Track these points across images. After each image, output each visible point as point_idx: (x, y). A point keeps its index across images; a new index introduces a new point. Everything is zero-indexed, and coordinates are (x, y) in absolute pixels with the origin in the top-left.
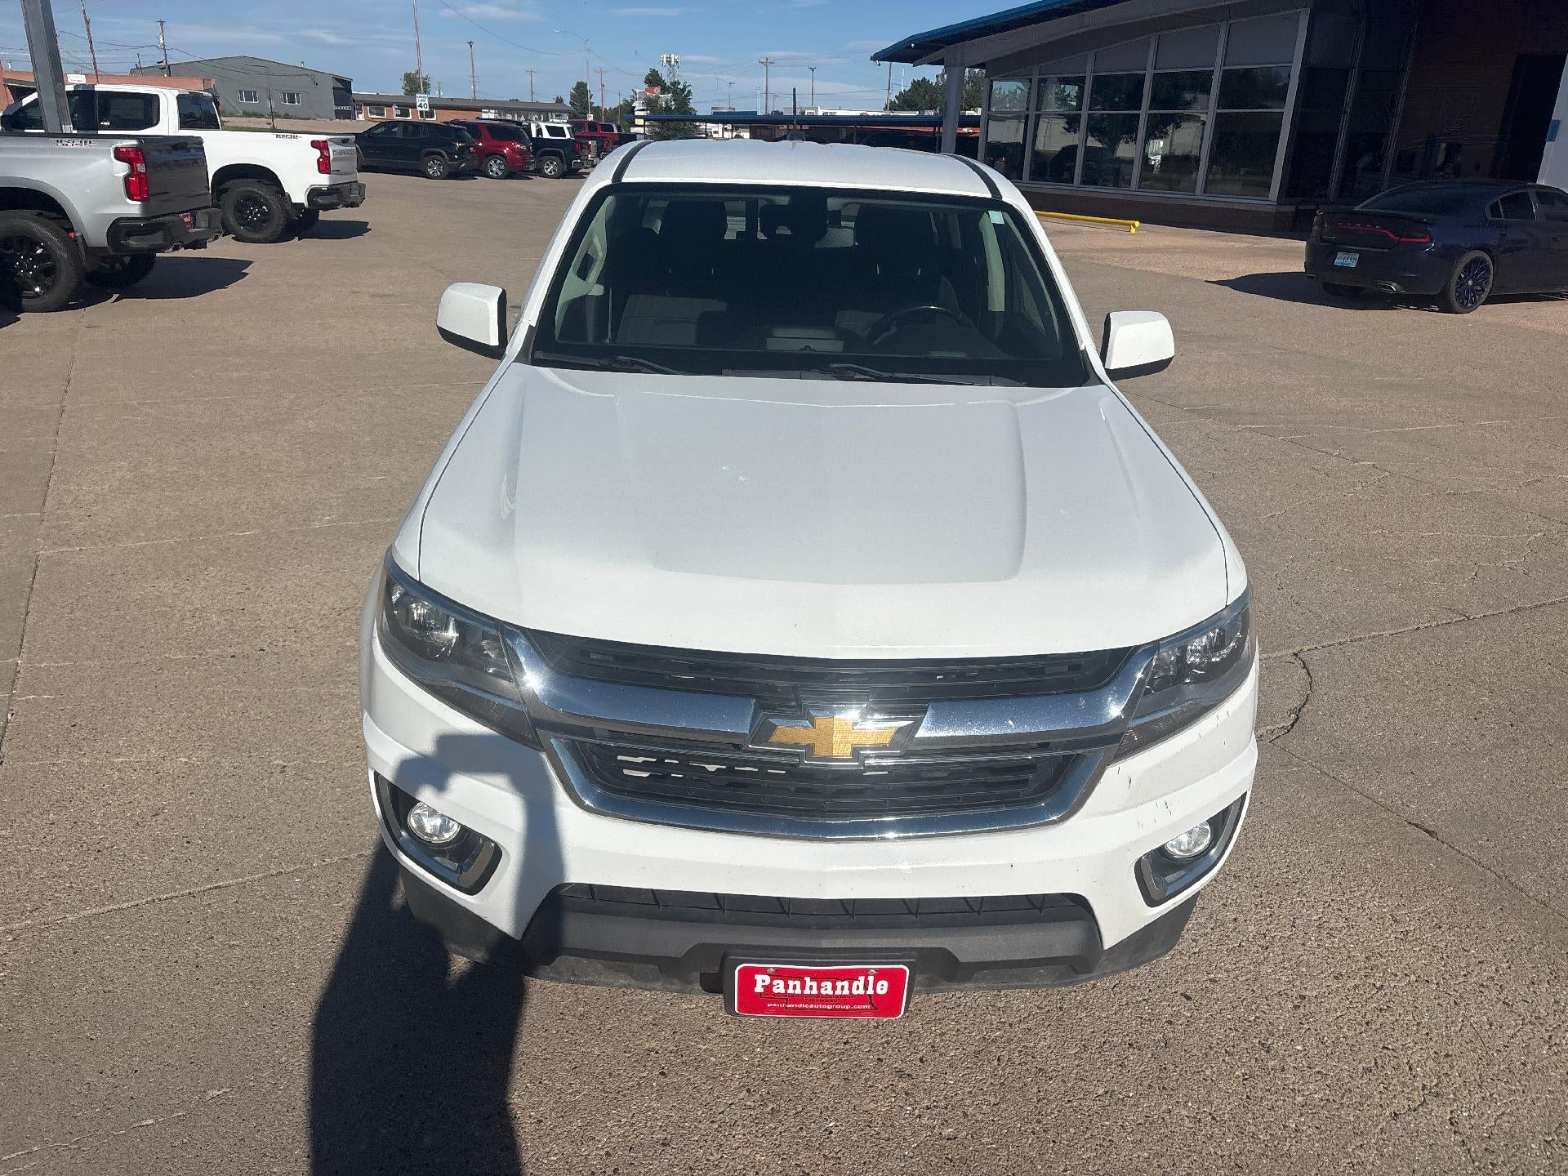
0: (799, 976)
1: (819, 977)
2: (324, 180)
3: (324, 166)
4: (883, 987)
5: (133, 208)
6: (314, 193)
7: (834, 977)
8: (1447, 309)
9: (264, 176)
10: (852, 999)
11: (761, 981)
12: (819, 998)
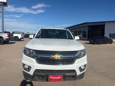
0: (54, 77)
1: (55, 77)
2: (21, 37)
3: (22, 36)
4: (60, 78)
5: (8, 38)
6: (21, 38)
7: (57, 77)
8: (99, 44)
9: (17, 37)
10: (58, 79)
11: (51, 77)
12: (55, 79)
